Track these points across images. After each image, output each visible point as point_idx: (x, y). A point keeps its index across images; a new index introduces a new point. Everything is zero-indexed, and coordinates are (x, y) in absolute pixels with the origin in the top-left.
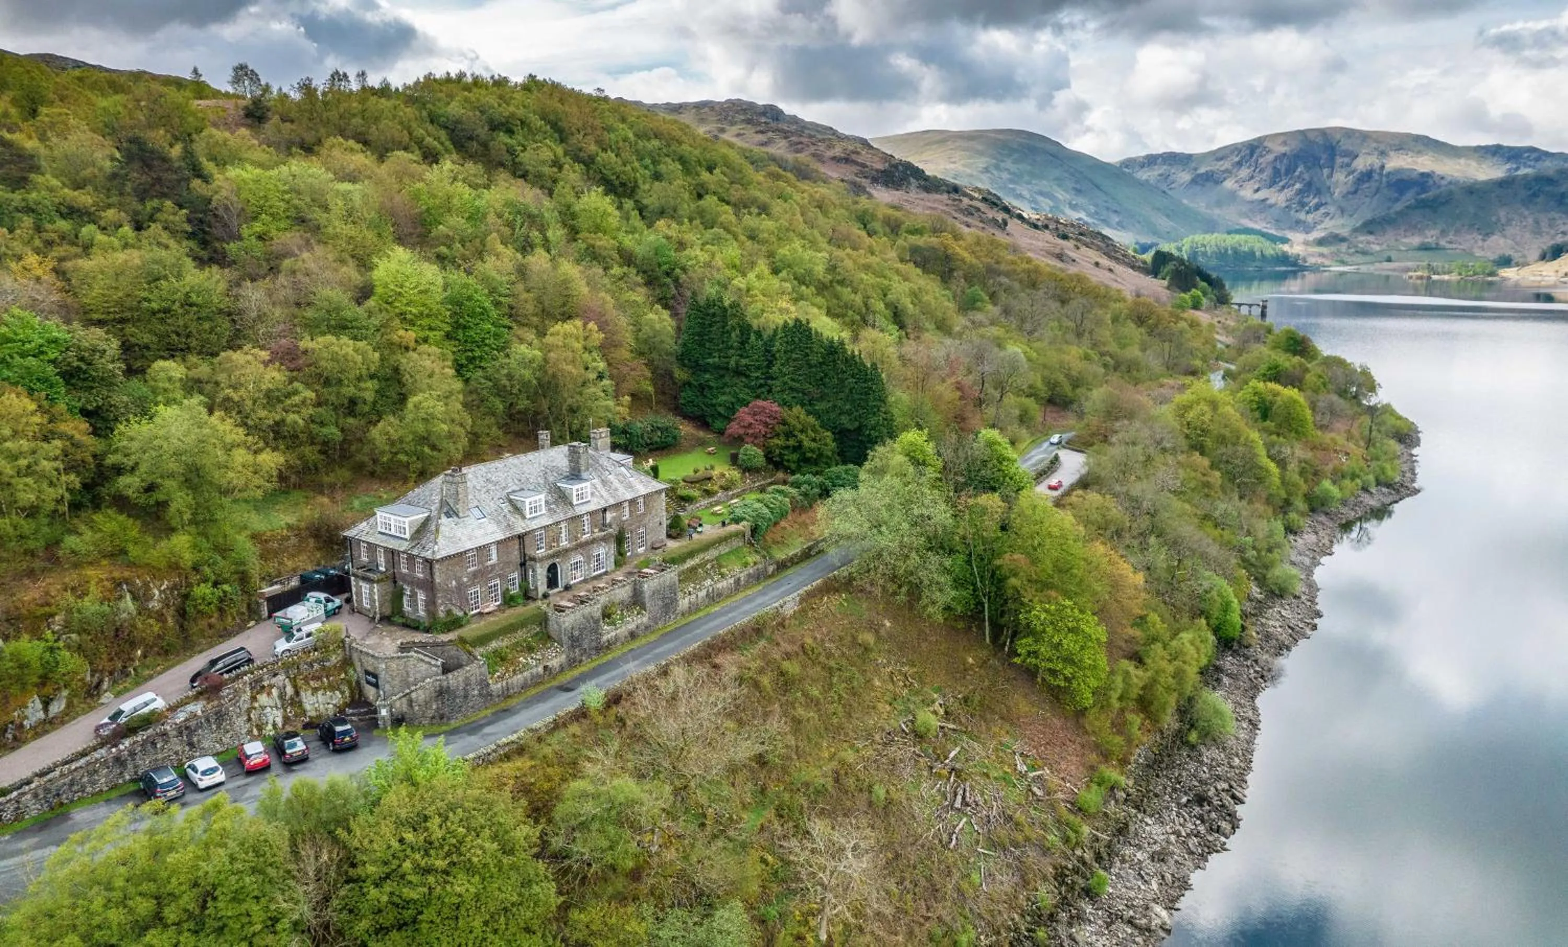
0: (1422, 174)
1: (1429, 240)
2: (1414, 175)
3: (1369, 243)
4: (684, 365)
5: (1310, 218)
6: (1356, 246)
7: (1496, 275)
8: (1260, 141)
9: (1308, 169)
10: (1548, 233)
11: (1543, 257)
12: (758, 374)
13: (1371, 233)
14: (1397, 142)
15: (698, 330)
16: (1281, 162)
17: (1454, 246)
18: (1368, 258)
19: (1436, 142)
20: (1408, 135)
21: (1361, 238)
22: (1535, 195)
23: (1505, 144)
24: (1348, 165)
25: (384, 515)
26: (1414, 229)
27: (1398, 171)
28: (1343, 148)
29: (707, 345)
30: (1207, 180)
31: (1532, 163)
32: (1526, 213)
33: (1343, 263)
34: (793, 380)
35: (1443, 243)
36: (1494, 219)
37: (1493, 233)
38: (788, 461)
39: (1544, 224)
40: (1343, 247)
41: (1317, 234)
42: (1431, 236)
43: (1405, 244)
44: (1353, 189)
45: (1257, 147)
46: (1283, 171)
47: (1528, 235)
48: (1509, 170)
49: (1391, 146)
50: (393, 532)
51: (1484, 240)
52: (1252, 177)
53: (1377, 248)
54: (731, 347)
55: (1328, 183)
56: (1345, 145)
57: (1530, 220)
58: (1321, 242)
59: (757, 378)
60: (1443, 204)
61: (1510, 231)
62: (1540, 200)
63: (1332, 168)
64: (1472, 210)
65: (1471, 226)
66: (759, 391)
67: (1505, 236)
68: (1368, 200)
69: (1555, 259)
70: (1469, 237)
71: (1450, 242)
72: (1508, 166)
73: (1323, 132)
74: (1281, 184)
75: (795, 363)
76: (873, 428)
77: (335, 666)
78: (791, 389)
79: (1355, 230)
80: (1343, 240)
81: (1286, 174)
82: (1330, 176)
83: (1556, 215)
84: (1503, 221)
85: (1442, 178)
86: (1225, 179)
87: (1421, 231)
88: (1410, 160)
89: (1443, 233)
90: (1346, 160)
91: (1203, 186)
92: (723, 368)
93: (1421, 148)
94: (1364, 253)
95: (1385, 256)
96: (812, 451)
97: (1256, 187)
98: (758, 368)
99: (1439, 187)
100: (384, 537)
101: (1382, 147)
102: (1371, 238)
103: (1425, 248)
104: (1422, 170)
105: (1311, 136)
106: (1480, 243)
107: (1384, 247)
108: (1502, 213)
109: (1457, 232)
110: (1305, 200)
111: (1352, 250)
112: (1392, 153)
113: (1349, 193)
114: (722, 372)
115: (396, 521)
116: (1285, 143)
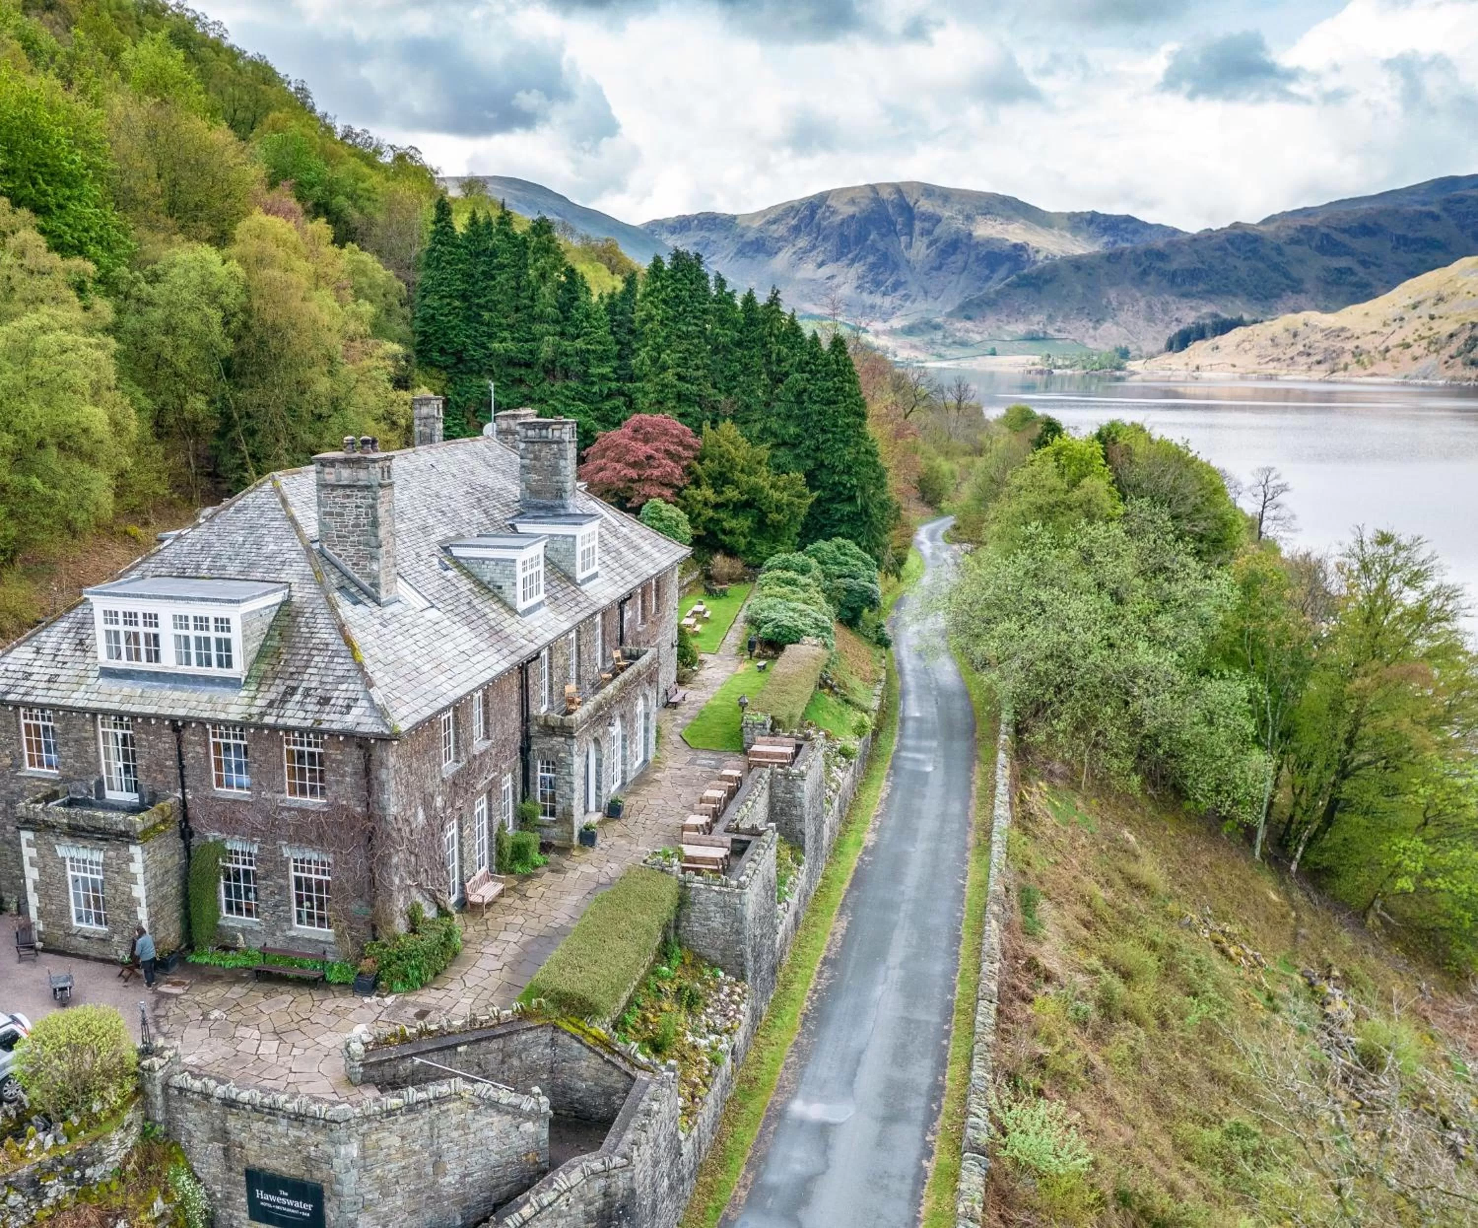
0: (1015, 246)
1: (1036, 327)
2: (1006, 247)
3: (967, 331)
4: (431, 363)
5: (887, 302)
6: (954, 336)
7: (1124, 369)
8: (823, 198)
9: (883, 236)
10: (1162, 321)
11: (1170, 347)
12: (605, 370)
13: (969, 318)
14: (983, 203)
15: (459, 285)
16: (849, 226)
17: (1064, 335)
18: (968, 351)
19: (1026, 206)
20: (995, 196)
21: (958, 325)
22: (1145, 273)
23: (1101, 212)
24: (929, 232)
25: (122, 606)
26: (1019, 314)
27: (989, 241)
28: (922, 209)
29: (486, 315)
30: (757, 251)
31: (1129, 236)
32: (1138, 295)
33: (941, 357)
34: (680, 378)
35: (1051, 331)
36: (1104, 301)
37: (1104, 320)
38: (731, 532)
39: (1158, 307)
40: (938, 336)
41: (897, 323)
42: (1036, 322)
43: (1010, 333)
44: (936, 264)
45: (820, 207)
46: (852, 239)
47: (1141, 323)
48: (1107, 244)
49: (977, 208)
50: (169, 661)
51: (1095, 328)
52: (814, 247)
53: (978, 338)
54: (540, 318)
55: (907, 254)
56: (925, 206)
57: (1142, 304)
58: (909, 331)
59: (604, 377)
60: (1047, 282)
61: (1123, 316)
62: (1152, 278)
63: (910, 234)
64: (1079, 289)
65: (1081, 310)
66: (607, 405)
67: (1117, 324)
68: (954, 278)
69: (1182, 349)
70: (1078, 324)
71: (1059, 331)
72: (1105, 239)
73: (898, 188)
74: (850, 256)
75: (685, 345)
76: (848, 470)
77: (120, 1174)
78: (680, 397)
79: (950, 315)
80: (937, 327)
81: (857, 243)
82: (909, 245)
83: (1170, 299)
84: (1115, 304)
85: (1037, 252)
86: (780, 249)
87: (1025, 316)
88: (999, 227)
89: (1051, 318)
90: (927, 225)
91: (752, 258)
92: (518, 365)
93: (1011, 213)
94: (963, 344)
95: (989, 347)
96: (779, 509)
97: (819, 260)
98: (603, 358)
99: (1035, 262)
100: (127, 687)
101: (968, 208)
102: (969, 325)
103: (1032, 337)
104: (1015, 241)
105: (885, 194)
106: (1091, 331)
107: (986, 336)
108: (1112, 294)
109: (1066, 318)
110: (880, 277)
111: (950, 340)
112: (979, 218)
113: (932, 268)
114: (517, 372)
115: (181, 621)
116: (853, 202)
